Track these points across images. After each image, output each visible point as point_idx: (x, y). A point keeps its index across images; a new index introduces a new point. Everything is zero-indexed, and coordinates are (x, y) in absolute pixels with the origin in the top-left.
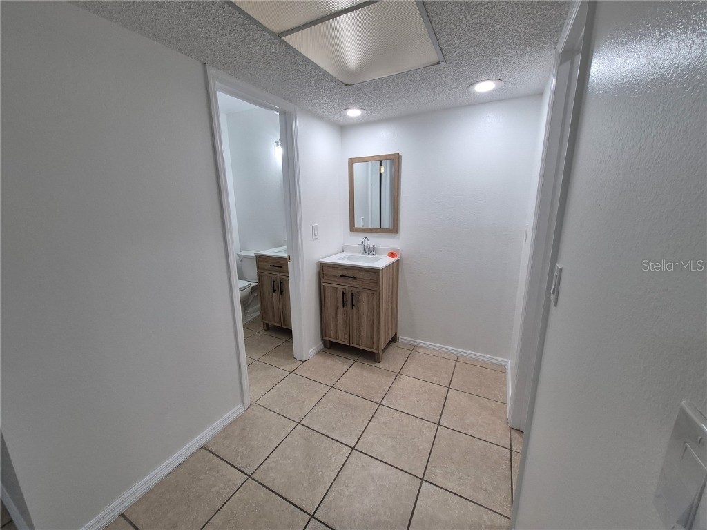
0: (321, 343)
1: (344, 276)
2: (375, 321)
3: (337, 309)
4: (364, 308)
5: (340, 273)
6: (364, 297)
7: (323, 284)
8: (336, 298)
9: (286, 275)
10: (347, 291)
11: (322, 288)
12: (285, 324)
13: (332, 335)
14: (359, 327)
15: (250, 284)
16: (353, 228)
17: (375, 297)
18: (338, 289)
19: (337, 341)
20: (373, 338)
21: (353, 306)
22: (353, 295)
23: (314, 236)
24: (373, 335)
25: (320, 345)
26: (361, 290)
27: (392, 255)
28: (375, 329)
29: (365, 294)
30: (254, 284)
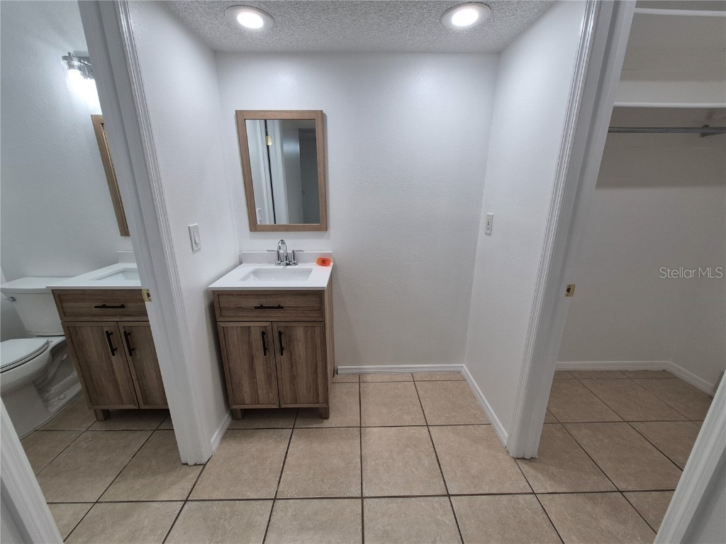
0: (227, 415)
1: (261, 307)
2: (320, 364)
3: (252, 359)
4: (301, 348)
5: (254, 302)
6: (300, 333)
7: (222, 324)
8: (250, 343)
9: (144, 319)
10: (269, 329)
11: (221, 331)
12: (146, 402)
13: (247, 400)
14: (293, 378)
15: (47, 343)
16: (254, 226)
17: (318, 331)
18: (252, 329)
19: (258, 407)
20: (317, 389)
21: (282, 349)
22: (280, 333)
23: (194, 245)
24: (317, 385)
25: (226, 420)
26: (292, 324)
27: (324, 262)
28: (320, 376)
29: (301, 329)
30: (56, 341)
